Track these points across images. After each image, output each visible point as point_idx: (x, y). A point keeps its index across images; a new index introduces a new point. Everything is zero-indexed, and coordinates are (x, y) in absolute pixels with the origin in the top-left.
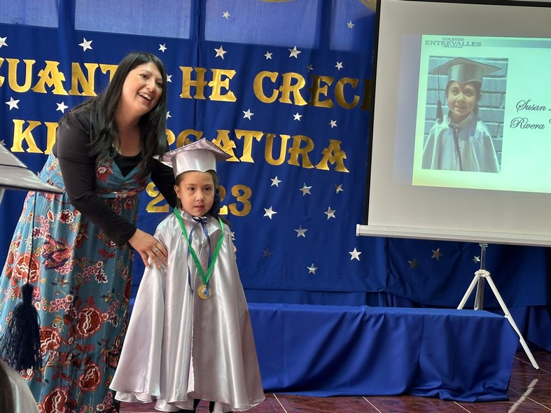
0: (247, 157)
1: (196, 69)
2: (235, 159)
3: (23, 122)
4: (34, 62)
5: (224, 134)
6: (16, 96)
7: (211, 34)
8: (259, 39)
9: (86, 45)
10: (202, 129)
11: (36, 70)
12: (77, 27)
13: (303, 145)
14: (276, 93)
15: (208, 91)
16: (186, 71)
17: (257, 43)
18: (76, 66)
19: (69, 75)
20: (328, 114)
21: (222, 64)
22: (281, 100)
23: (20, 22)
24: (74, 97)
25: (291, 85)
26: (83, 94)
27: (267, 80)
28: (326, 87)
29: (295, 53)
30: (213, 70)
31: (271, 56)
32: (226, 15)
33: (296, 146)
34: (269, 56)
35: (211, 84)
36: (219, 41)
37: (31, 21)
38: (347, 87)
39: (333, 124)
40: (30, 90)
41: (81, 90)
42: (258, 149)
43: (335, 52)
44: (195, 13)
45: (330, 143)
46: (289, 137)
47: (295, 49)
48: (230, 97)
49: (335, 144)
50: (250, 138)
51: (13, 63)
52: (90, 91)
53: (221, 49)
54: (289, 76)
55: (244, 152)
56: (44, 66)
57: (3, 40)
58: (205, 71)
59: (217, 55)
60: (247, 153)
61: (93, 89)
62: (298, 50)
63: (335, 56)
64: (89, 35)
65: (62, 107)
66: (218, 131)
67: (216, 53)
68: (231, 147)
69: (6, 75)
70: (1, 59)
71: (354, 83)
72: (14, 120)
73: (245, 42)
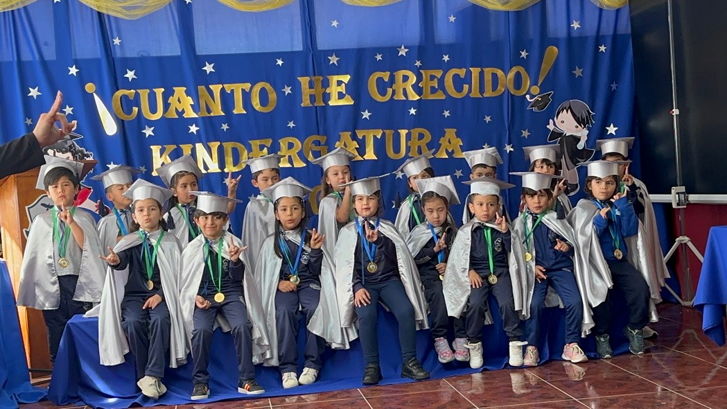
0: (370, 155)
1: (313, 78)
2: (361, 158)
3: (160, 147)
4: (163, 90)
5: (346, 135)
6: (150, 123)
7: (323, 43)
8: (369, 42)
9: (209, 68)
10: (325, 133)
11: (166, 97)
12: (198, 53)
13: (421, 136)
14: (390, 91)
15: (326, 97)
16: (304, 81)
17: (366, 46)
18: (202, 88)
19: (197, 98)
20: (441, 105)
21: (338, 71)
22: (395, 98)
23: (145, 54)
24: (203, 118)
25: (403, 82)
26: (212, 114)
27: (380, 80)
28: (436, 80)
29: (403, 52)
30: (328, 77)
31: (382, 57)
32: (335, 24)
33: (415, 138)
34: (379, 57)
35: (328, 91)
36: (331, 48)
37: (154, 54)
38: (456, 77)
39: (447, 114)
40: (163, 117)
41: (209, 111)
42: (380, 146)
43: (440, 46)
44: (306, 28)
45: (445, 132)
46: (407, 131)
47: (403, 47)
48: (348, 101)
49: (450, 133)
50: (371, 136)
51: (144, 94)
52: (218, 111)
53: (334, 56)
54: (400, 74)
55: (367, 150)
56: (172, 93)
57: (133, 73)
58: (322, 78)
59: (331, 62)
60: (370, 151)
61: (220, 108)
62: (405, 48)
63: (441, 49)
64: (210, 59)
65: (193, 129)
66: (340, 133)
67: (330, 60)
68: (354, 147)
69: (138, 105)
70: (133, 91)
71: (462, 72)
72: (151, 147)
73: (356, 47)
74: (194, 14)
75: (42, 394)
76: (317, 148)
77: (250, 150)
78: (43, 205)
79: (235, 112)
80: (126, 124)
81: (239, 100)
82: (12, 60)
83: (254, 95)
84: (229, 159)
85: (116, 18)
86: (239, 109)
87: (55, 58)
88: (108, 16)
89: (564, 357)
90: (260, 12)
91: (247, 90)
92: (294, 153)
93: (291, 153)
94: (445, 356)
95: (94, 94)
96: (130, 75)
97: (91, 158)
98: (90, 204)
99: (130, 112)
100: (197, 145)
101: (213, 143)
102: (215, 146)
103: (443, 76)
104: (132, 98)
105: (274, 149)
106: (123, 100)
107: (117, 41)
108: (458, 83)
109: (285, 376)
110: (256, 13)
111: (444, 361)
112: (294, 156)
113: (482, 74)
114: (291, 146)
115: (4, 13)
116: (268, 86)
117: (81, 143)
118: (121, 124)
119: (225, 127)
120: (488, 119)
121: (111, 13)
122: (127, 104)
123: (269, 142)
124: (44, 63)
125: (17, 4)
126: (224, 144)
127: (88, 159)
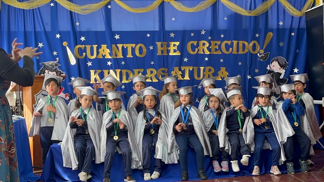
0: (187, 78)
1: (163, 43)
2: (182, 79)
3: (94, 71)
4: (97, 46)
5: (177, 69)
6: (91, 60)
7: (168, 27)
8: (188, 27)
9: (117, 37)
10: (167, 67)
11: (98, 49)
12: (113, 30)
13: (210, 70)
14: (197, 50)
15: (168, 51)
16: (159, 44)
17: (187, 30)
18: (114, 46)
19: (111, 50)
20: (219, 56)
21: (174, 40)
22: (199, 53)
23: (90, 30)
24: (114, 59)
25: (203, 46)
26: (118, 57)
27: (192, 45)
28: (217, 46)
29: (203, 33)
30: (170, 42)
31: (194, 34)
32: (173, 19)
33: (207, 71)
34: (192, 35)
35: (169, 49)
36: (171, 30)
37: (94, 30)
38: (226, 44)
39: (222, 61)
40: (96, 58)
41: (116, 56)
42: (191, 74)
43: (220, 30)
44: (161, 21)
45: (221, 69)
46: (204, 68)
47: (203, 31)
48: (178, 54)
49: (223, 69)
50: (187, 69)
51: (88, 47)
52: (120, 56)
53: (172, 33)
54: (202, 42)
55: (185, 76)
56: (101, 47)
57: (84, 38)
58: (167, 43)
59: (171, 36)
60: (187, 76)
61: (121, 55)
62: (204, 31)
63: (220, 32)
64: (118, 33)
65: (109, 63)
66: (174, 68)
67: (170, 35)
68: (180, 74)
69: (86, 52)
70: (83, 46)
71: (229, 43)
72: (90, 71)
73: (182, 30)
74: (112, 13)
75: (37, 178)
76: (163, 74)
77: (134, 74)
78: (42, 94)
79: (128, 56)
80: (80, 60)
81: (130, 51)
82: (31, 30)
83: (136, 49)
84: (124, 77)
85: (78, 14)
86: (130, 55)
87: (50, 31)
88: (74, 13)
89: (271, 171)
90: (141, 13)
91: (134, 47)
92: (153, 75)
93: (152, 75)
94: (217, 169)
95: (67, 47)
96: (83, 39)
97: (64, 75)
98: (62, 95)
99: (82, 55)
100: (110, 70)
101: (117, 70)
102: (118, 71)
103: (221, 44)
104: (83, 49)
105: (144, 73)
106: (79, 49)
107: (78, 24)
108: (227, 47)
109: (145, 175)
110: (139, 14)
111: (216, 171)
112: (153, 77)
113: (238, 44)
114: (152, 72)
115: (29, 10)
116: (143, 46)
117: (60, 68)
118: (78, 60)
119: (123, 63)
120: (240, 64)
121: (76, 12)
122: (81, 51)
123: (142, 70)
124: (45, 32)
125: (35, 6)
126: (122, 70)
127: (62, 75)
